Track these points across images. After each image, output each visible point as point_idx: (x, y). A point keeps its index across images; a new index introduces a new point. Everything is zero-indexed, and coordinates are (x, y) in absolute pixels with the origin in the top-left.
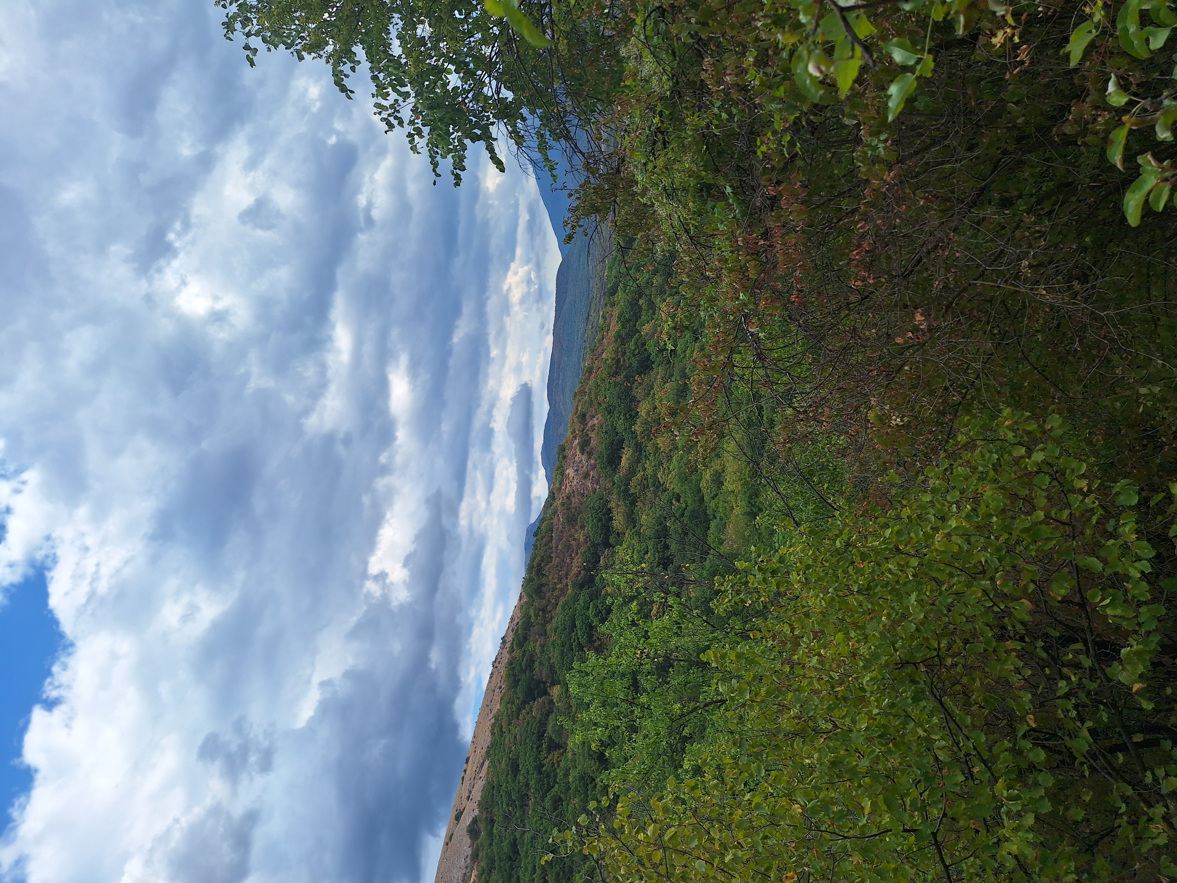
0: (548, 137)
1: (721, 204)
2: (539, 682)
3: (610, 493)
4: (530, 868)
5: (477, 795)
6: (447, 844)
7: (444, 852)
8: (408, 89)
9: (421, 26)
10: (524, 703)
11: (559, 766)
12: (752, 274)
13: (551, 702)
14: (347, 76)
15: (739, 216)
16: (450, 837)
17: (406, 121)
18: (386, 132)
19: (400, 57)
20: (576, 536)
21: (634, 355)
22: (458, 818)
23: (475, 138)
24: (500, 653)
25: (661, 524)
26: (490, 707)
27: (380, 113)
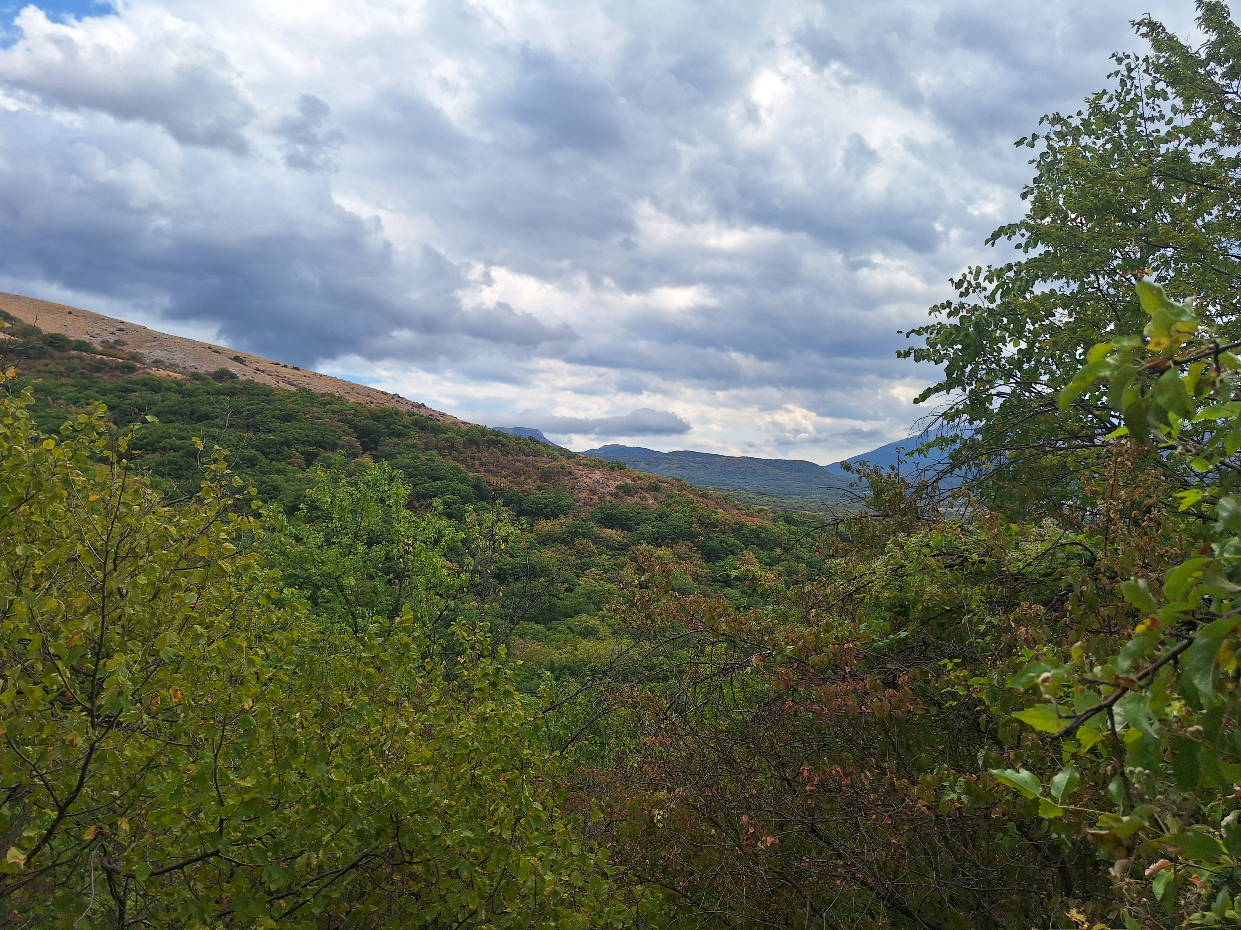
0: (953, 447)
1: (887, 626)
2: (376, 443)
3: (575, 517)
4: (183, 434)
5: (260, 379)
6: (210, 348)
7: (201, 345)
8: (998, 301)
9: (1066, 312)
10: (355, 427)
11: (289, 464)
12: (814, 659)
13: (356, 455)
14: (1009, 238)
15: (875, 645)
16: (216, 351)
17: (964, 300)
18: (951, 280)
19: (1032, 292)
20: (529, 481)
21: (721, 543)
22: (237, 359)
23: (949, 372)
24: (407, 402)
25: (542, 571)
26: (351, 392)
27: (971, 273)
